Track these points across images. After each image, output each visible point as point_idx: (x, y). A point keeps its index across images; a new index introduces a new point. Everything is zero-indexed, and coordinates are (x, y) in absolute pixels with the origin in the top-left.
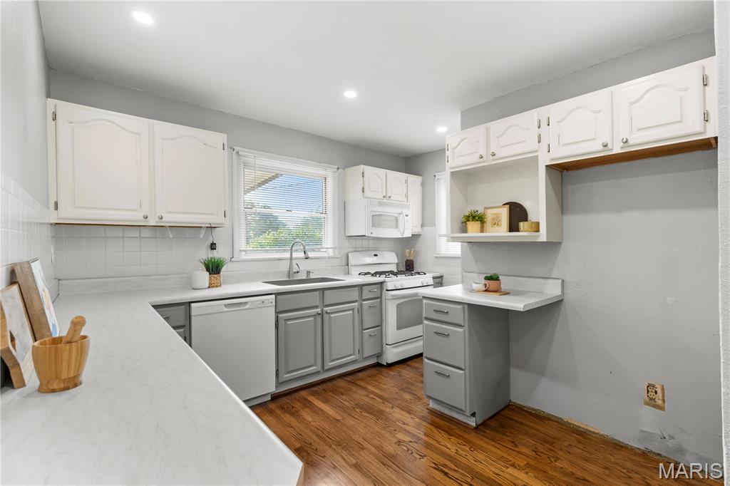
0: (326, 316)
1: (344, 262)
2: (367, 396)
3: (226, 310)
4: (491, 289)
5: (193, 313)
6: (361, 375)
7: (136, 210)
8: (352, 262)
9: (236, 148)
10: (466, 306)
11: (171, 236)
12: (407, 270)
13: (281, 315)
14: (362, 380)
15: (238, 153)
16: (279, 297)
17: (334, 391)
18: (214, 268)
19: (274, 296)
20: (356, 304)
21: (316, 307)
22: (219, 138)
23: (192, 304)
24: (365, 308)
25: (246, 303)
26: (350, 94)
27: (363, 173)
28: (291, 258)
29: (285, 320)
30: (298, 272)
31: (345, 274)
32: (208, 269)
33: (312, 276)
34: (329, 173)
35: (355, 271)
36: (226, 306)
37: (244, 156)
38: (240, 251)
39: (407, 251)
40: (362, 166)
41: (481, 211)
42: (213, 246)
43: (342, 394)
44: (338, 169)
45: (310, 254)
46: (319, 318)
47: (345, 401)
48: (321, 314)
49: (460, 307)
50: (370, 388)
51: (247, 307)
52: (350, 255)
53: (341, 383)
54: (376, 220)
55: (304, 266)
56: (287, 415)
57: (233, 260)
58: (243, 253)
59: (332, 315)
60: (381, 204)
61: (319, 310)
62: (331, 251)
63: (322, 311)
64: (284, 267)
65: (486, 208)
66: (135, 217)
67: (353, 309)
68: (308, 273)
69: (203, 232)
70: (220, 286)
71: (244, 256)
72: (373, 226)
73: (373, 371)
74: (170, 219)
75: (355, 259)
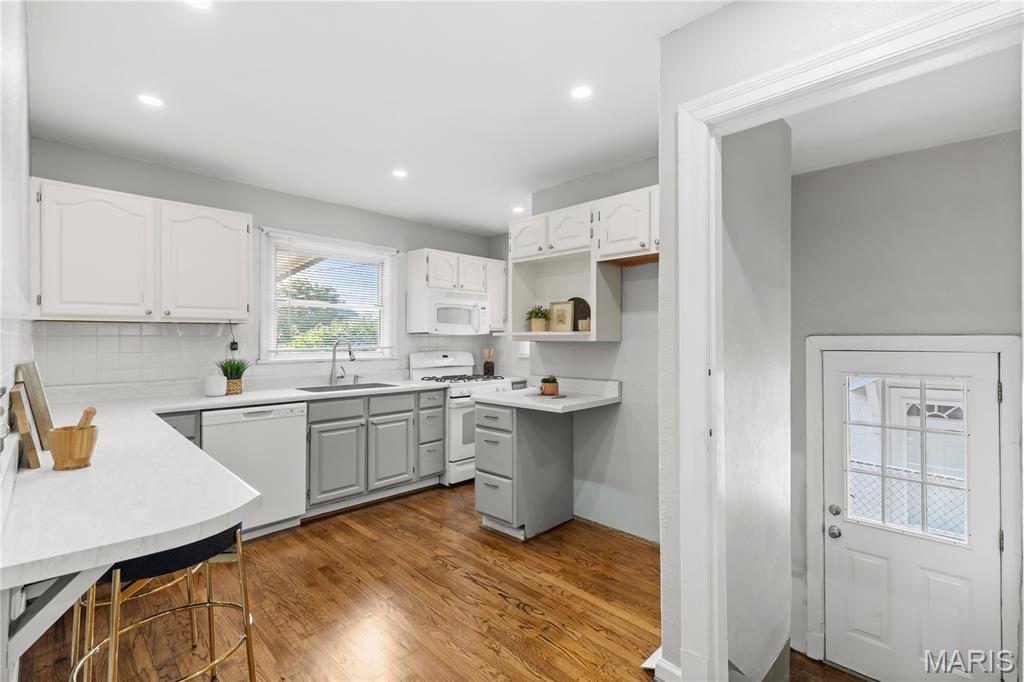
0: (372, 429)
1: (405, 365)
2: (416, 517)
3: (245, 419)
4: (546, 392)
5: (204, 423)
6: (415, 497)
7: (137, 305)
8: (413, 365)
9: (266, 229)
10: (515, 411)
11: (180, 334)
12: (486, 374)
13: (314, 426)
14: (415, 502)
15: (267, 234)
16: (312, 405)
17: (378, 515)
18: (233, 372)
19: (305, 404)
20: (411, 413)
21: (360, 417)
22: (241, 220)
23: (204, 413)
24: (422, 418)
25: (271, 411)
26: (400, 173)
27: (427, 258)
28: (334, 360)
29: (320, 432)
30: (342, 377)
31: (406, 379)
32: (226, 374)
33: (361, 381)
34: (387, 258)
35: (417, 376)
36: (245, 415)
37: (274, 238)
38: (269, 352)
39: (486, 351)
40: (426, 250)
41: (546, 306)
42: (234, 346)
43: (387, 517)
44: (398, 252)
45: (357, 355)
46: (363, 430)
47: (389, 523)
48: (366, 426)
49: (508, 411)
50: (422, 510)
51: (271, 416)
52: (412, 356)
53: (390, 506)
54: (444, 314)
55: (351, 370)
56: (316, 538)
57: (259, 362)
58: (273, 354)
59: (379, 427)
60: (449, 295)
61: (363, 421)
62: (387, 351)
63: (367, 421)
64: (326, 371)
65: (552, 304)
66: (136, 312)
67: (407, 420)
68: (356, 377)
69: (221, 330)
70: (241, 393)
71: (273, 358)
72: (438, 321)
73: (433, 493)
74: (179, 314)
75: (417, 361)
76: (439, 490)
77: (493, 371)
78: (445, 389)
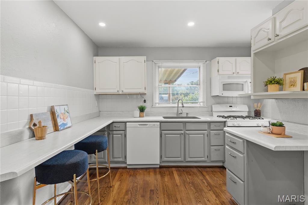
0: (187, 136)
1: (210, 110)
2: (202, 180)
3: (139, 126)
5: (127, 126)
6: (208, 169)
7: (115, 89)
8: (214, 110)
9: (154, 61)
10: (245, 141)
11: (128, 97)
12: (255, 116)
13: (163, 132)
14: (207, 172)
15: (154, 62)
16: (162, 124)
17: (187, 172)
18: (142, 110)
19: (159, 123)
20: (206, 131)
21: (181, 130)
22: (143, 58)
23: (127, 123)
24: (212, 134)
25: (147, 125)
26: (191, 24)
27: (218, 61)
28: (178, 107)
29: (165, 134)
30: (181, 113)
31: (210, 116)
32: (140, 110)
33: (189, 116)
34: (201, 64)
35: (215, 115)
36: (139, 125)
37: (157, 63)
39: (256, 104)
40: (217, 58)
42: (145, 101)
43: (190, 175)
44: (206, 61)
45: (185, 105)
46: (183, 136)
47: (188, 179)
48: (185, 134)
49: (241, 141)
50: (207, 177)
51: (147, 126)
52: (213, 106)
53: (195, 170)
54: (226, 87)
55: (185, 111)
57: (152, 107)
58: (157, 104)
59: (190, 135)
61: (183, 132)
62: (202, 104)
63: (185, 133)
64: (175, 110)
65: (286, 74)
66: (114, 91)
67: (204, 134)
68: (187, 114)
70: (144, 117)
71: (157, 105)
72: (223, 90)
73: (218, 170)
74: (126, 91)
75: (216, 108)
76: (222, 169)
77: (260, 114)
78: (225, 122)
